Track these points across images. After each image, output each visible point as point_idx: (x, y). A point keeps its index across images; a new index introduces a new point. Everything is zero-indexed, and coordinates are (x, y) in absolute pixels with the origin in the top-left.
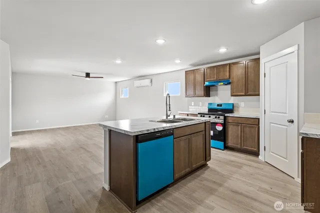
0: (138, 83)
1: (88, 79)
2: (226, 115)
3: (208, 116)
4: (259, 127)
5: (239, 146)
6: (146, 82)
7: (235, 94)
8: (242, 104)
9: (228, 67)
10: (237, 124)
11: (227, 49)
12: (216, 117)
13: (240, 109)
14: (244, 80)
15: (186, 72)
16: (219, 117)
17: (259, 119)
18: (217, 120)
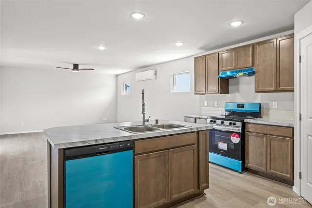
0: (140, 75)
1: (75, 71)
2: (245, 120)
3: (220, 121)
4: (293, 140)
5: (263, 169)
6: (149, 74)
7: (260, 89)
8: (274, 105)
9: (251, 49)
10: (262, 135)
11: (243, 22)
12: (230, 124)
13: (271, 112)
14: (274, 69)
15: (195, 58)
16: (234, 124)
17: (293, 128)
18: (232, 128)
